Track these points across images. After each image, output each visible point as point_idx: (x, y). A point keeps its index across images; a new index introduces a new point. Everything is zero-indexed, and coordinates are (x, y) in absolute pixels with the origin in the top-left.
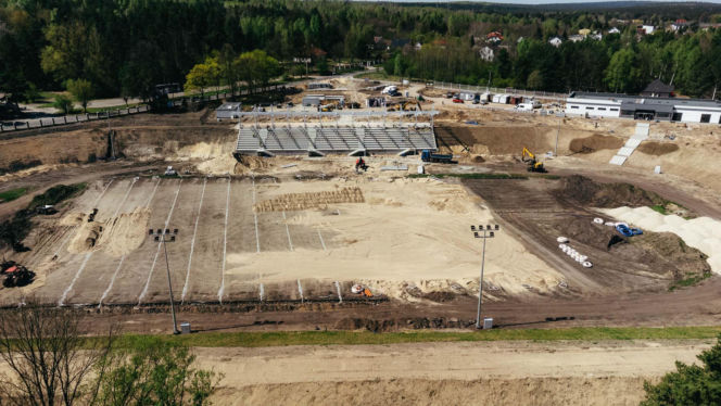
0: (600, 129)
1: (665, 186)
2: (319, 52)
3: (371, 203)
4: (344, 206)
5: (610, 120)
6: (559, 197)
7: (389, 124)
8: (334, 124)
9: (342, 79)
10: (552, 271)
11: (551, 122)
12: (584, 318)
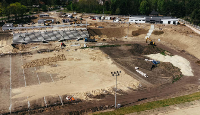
0: (140, 27)
1: (162, 45)
2: (42, 3)
3: (69, 60)
4: (59, 62)
5: (143, 24)
6: (132, 52)
7: (71, 29)
8: (51, 30)
9: (52, 13)
10: (136, 80)
11: (125, 26)
12: (150, 98)
